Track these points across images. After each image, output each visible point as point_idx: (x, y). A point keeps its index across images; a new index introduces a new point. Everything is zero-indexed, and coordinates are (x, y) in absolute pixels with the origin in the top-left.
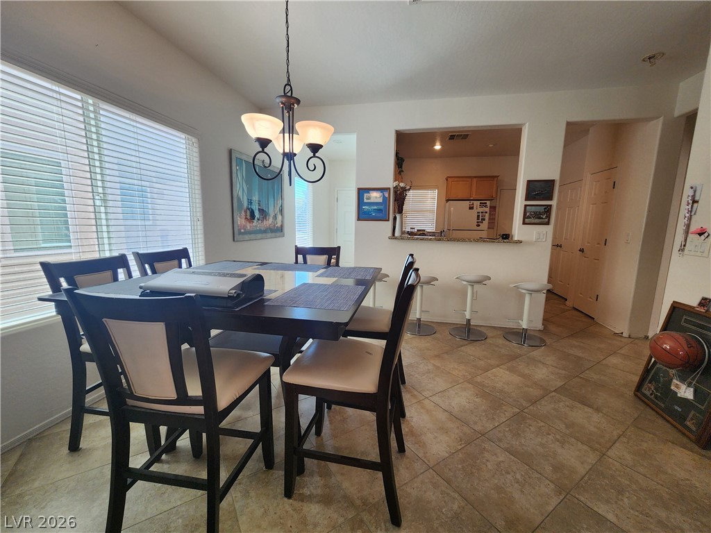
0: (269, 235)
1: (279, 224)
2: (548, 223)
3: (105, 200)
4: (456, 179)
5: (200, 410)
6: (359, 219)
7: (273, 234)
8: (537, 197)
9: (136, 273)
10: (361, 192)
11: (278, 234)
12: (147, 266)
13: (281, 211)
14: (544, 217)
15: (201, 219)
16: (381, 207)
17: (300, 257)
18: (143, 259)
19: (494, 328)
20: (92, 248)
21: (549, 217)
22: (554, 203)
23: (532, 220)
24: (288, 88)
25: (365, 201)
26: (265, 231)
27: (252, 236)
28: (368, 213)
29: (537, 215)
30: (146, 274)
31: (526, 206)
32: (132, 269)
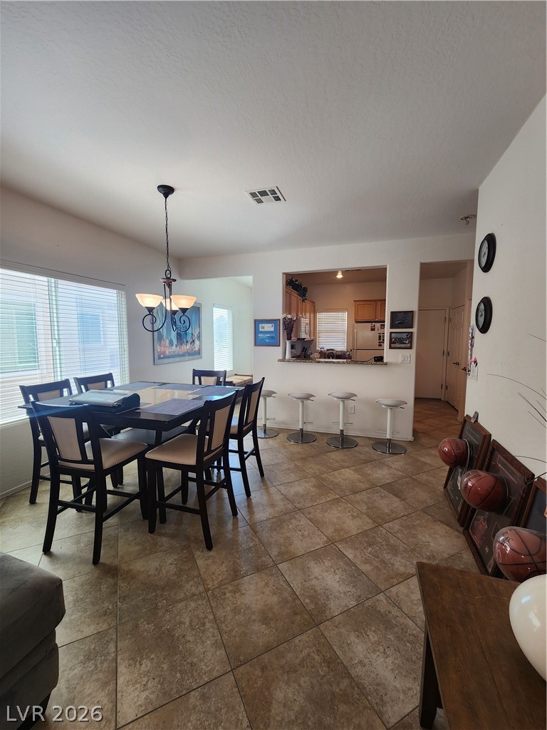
0: (187, 358)
1: (197, 349)
2: (410, 348)
3: (59, 343)
4: (362, 303)
5: (92, 467)
6: (256, 345)
7: (191, 357)
8: (400, 326)
9: (75, 391)
10: (257, 323)
11: (196, 357)
12: (82, 386)
13: (199, 337)
14: (407, 342)
15: (127, 349)
16: (273, 335)
17: (197, 378)
18: (81, 382)
19: (369, 438)
20: (50, 375)
21: (411, 342)
22: (414, 330)
23: (397, 345)
24: (168, 272)
25: (260, 330)
26: (183, 355)
27: (171, 360)
28: (263, 339)
29: (401, 341)
30: (82, 392)
31: (391, 333)
32: (72, 389)
